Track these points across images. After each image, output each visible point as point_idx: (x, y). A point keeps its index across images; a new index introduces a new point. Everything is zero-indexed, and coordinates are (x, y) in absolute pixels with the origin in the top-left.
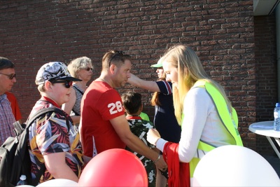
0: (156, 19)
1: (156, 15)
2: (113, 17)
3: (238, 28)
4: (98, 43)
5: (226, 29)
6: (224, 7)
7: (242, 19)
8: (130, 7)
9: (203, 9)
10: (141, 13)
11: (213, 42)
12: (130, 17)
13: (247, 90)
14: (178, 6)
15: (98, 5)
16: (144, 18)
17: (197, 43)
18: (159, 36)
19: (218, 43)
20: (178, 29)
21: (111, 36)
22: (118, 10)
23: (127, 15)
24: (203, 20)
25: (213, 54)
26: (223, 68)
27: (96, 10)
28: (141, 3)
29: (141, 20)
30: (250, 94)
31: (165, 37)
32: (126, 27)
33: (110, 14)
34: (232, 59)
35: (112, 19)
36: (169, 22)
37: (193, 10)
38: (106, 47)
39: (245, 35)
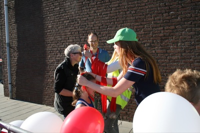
0: (136, 13)
1: (136, 11)
2: (109, 12)
3: (190, 17)
4: (99, 29)
5: (182, 19)
6: (181, 4)
7: (193, 11)
8: (119, 6)
9: (166, 6)
10: (126, 10)
11: (173, 27)
12: (119, 12)
13: (195, 60)
14: (149, 4)
15: (100, 5)
16: (128, 12)
17: (162, 28)
18: (137, 24)
19: (176, 28)
20: (149, 19)
21: (107, 24)
22: (111, 8)
23: (117, 11)
24: (166, 13)
25: (173, 36)
26: (179, 44)
27: (99, 8)
28: (126, 3)
29: (126, 14)
30: (197, 62)
31: (141, 25)
32: (116, 19)
33: (107, 11)
34: (185, 39)
35: (108, 14)
36: (143, 15)
37: (160, 7)
38: (104, 31)
39: (195, 22)
